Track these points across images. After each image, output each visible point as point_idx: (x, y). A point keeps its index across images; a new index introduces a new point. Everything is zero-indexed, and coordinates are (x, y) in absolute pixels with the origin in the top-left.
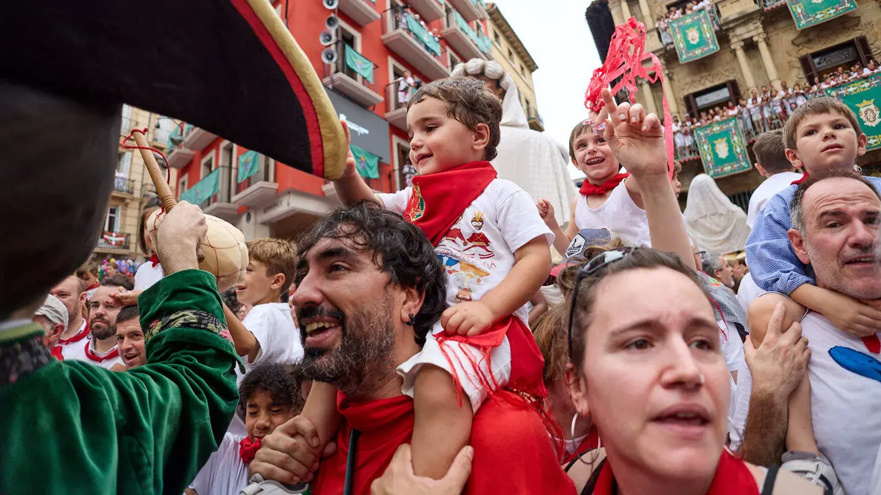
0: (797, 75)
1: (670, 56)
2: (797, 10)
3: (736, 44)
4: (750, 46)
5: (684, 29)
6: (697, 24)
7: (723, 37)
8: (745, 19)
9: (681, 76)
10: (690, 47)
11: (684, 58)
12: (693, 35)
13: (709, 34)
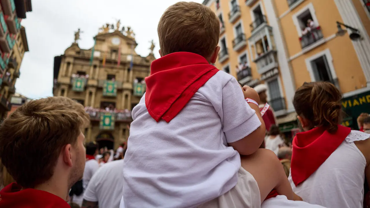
0: (98, 105)
1: (70, 86)
2: (105, 90)
3: (88, 92)
4: (91, 93)
5: (77, 81)
6: (81, 82)
7: (86, 87)
8: (93, 86)
9: (71, 93)
10: (76, 87)
11: (74, 89)
12: (79, 84)
13: (83, 85)
